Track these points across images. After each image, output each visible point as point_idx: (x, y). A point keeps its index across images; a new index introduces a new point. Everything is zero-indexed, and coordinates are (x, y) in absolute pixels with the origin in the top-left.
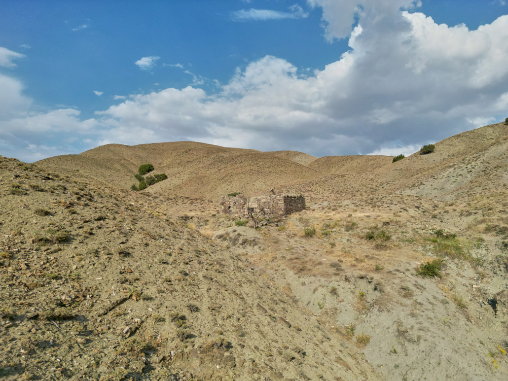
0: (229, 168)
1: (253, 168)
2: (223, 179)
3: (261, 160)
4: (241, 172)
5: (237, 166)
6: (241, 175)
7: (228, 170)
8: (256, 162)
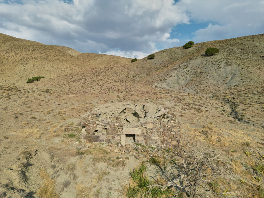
0: (24, 53)
1: (43, 55)
2: (20, 61)
3: (48, 50)
4: (34, 57)
5: (30, 52)
6: (34, 59)
7: (23, 55)
8: (44, 52)
